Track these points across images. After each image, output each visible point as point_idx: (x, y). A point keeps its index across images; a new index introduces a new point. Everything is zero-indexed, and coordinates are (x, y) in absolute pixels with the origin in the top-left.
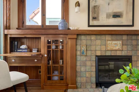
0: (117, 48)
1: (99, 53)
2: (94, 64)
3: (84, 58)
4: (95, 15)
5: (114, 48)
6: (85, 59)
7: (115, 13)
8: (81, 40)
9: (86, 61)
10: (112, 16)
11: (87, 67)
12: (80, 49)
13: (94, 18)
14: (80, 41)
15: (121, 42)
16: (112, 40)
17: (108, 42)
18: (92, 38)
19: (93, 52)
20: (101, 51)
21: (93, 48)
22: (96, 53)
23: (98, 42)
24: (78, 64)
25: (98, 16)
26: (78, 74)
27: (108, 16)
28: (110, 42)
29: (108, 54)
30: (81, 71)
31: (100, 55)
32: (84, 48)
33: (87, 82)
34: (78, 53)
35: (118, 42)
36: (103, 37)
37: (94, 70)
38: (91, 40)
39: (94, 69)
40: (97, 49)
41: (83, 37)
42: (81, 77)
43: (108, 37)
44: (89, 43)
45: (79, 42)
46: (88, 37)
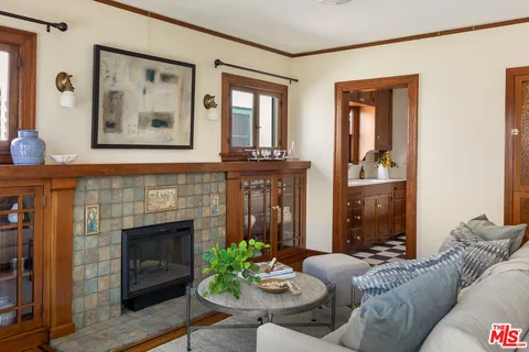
0: (168, 204)
1: (129, 224)
2: (118, 254)
3: (92, 242)
4: (112, 118)
5: (162, 207)
6: (95, 244)
7: (156, 114)
8: (86, 192)
9: (98, 247)
10: (150, 123)
11: (102, 265)
12: (82, 218)
13: (110, 126)
14: (82, 194)
15: (174, 191)
16: (159, 187)
17: (150, 192)
18: (115, 186)
19: (116, 221)
20: (134, 215)
21: (116, 210)
22: (122, 222)
23: (129, 193)
24: (78, 259)
25: (120, 120)
26: (77, 290)
27: (143, 122)
28: (154, 192)
29: (150, 221)
30: (85, 280)
31: (132, 227)
32: (94, 214)
33: (100, 306)
34: (78, 229)
35: (170, 191)
36: (139, 180)
37: (118, 268)
38: (112, 190)
39: (117, 266)
40: (126, 211)
41: (91, 183)
42: (83, 295)
43: (150, 181)
44: (106, 197)
45: (80, 198)
46: (104, 182)
